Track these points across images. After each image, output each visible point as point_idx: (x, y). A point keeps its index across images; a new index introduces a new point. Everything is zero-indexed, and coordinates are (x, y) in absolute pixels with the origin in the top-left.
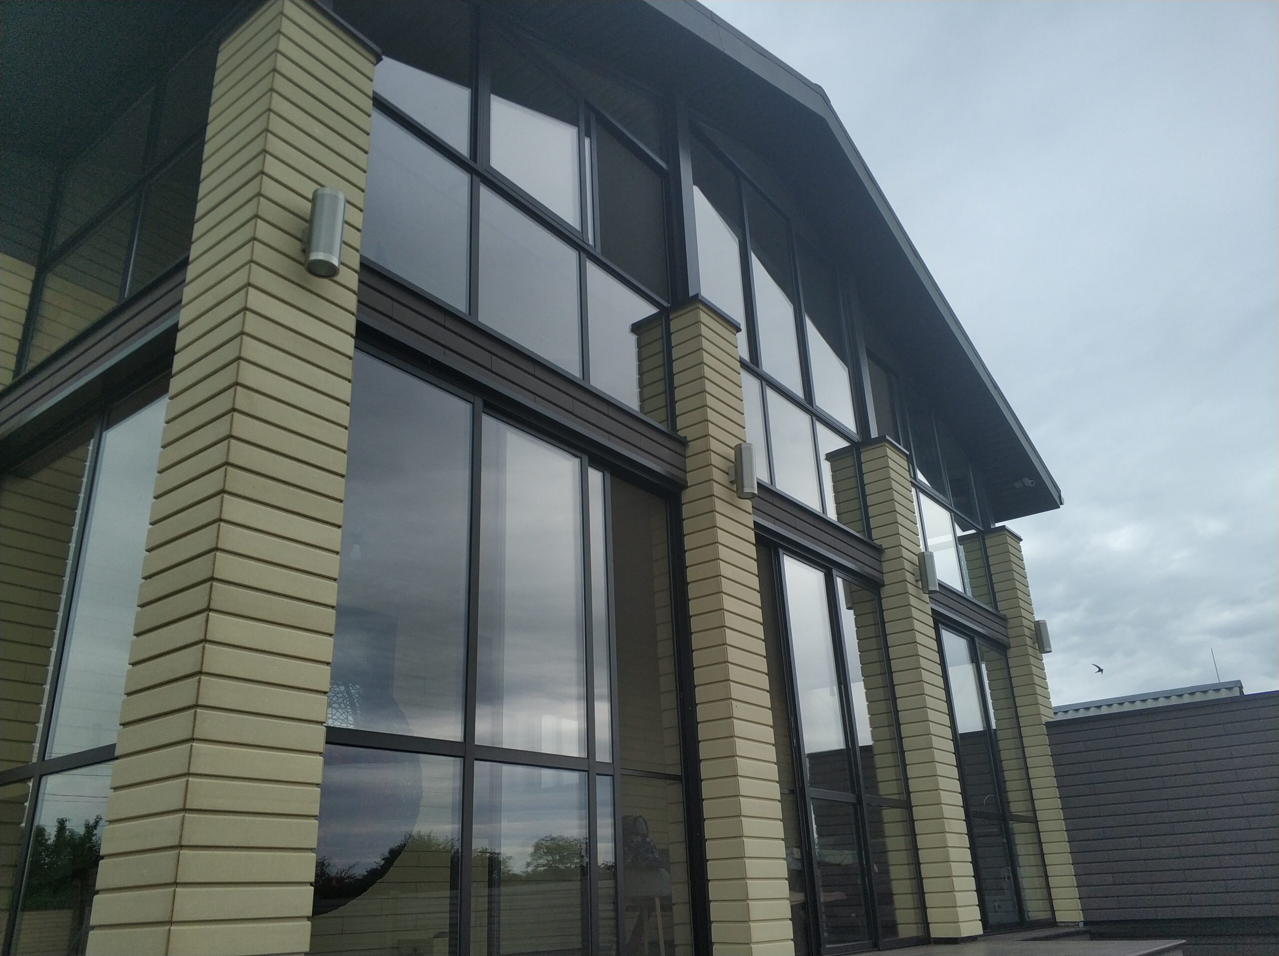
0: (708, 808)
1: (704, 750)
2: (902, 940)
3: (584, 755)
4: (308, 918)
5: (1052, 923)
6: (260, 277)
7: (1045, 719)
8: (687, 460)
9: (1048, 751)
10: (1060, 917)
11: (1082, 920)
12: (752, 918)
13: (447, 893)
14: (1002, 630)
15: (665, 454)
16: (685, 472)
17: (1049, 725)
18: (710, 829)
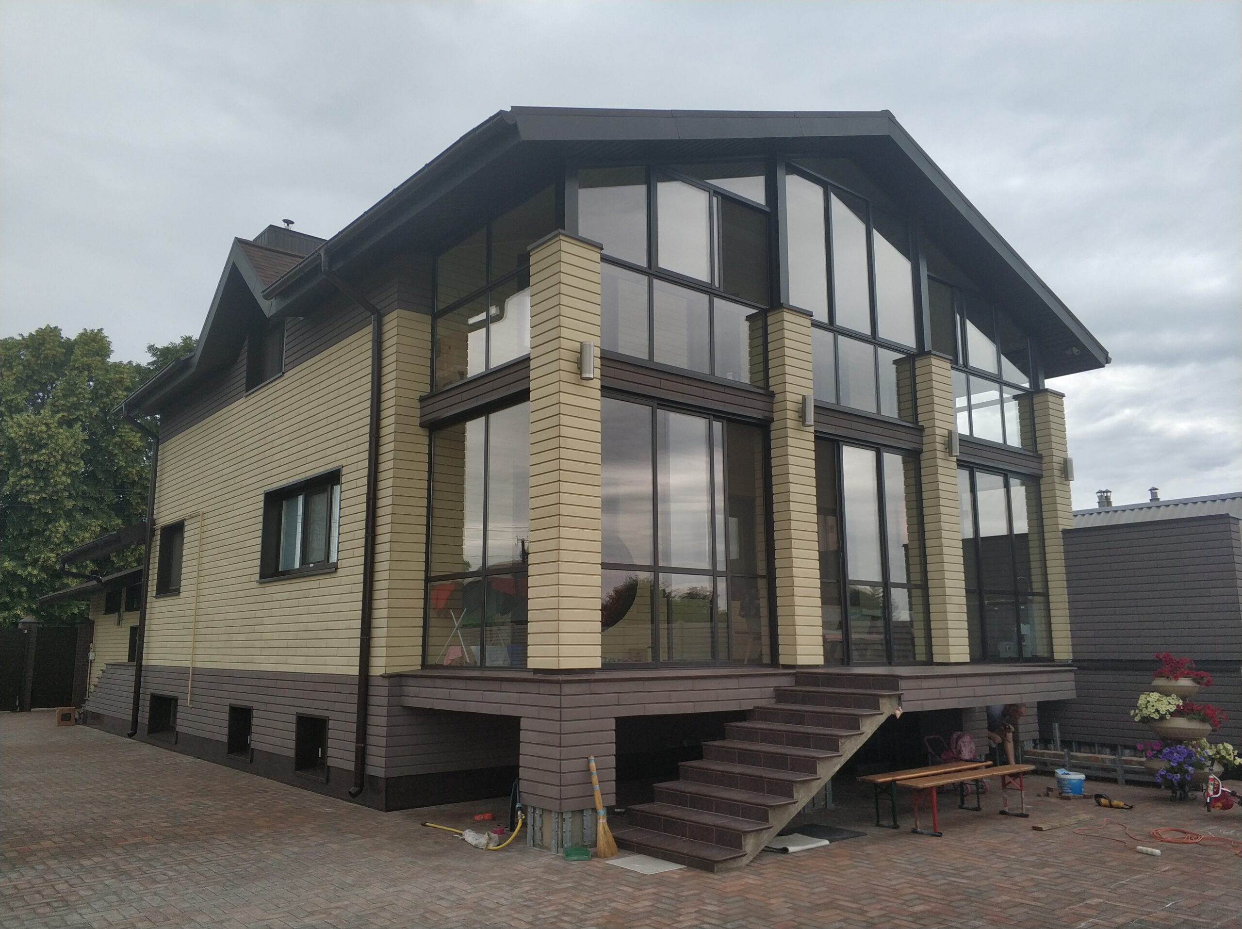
0: (779, 592)
1: (778, 563)
2: (918, 662)
3: (711, 568)
4: (600, 633)
5: (1050, 659)
6: (564, 387)
7: (1061, 528)
8: (774, 405)
9: (1062, 549)
10: (1057, 656)
11: (1072, 658)
12: (797, 644)
13: (650, 626)
14: (1036, 465)
15: (760, 405)
16: (773, 412)
17: (1065, 531)
18: (779, 601)
